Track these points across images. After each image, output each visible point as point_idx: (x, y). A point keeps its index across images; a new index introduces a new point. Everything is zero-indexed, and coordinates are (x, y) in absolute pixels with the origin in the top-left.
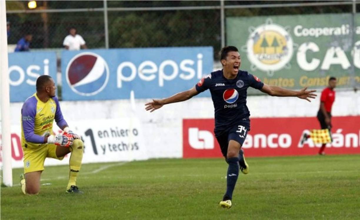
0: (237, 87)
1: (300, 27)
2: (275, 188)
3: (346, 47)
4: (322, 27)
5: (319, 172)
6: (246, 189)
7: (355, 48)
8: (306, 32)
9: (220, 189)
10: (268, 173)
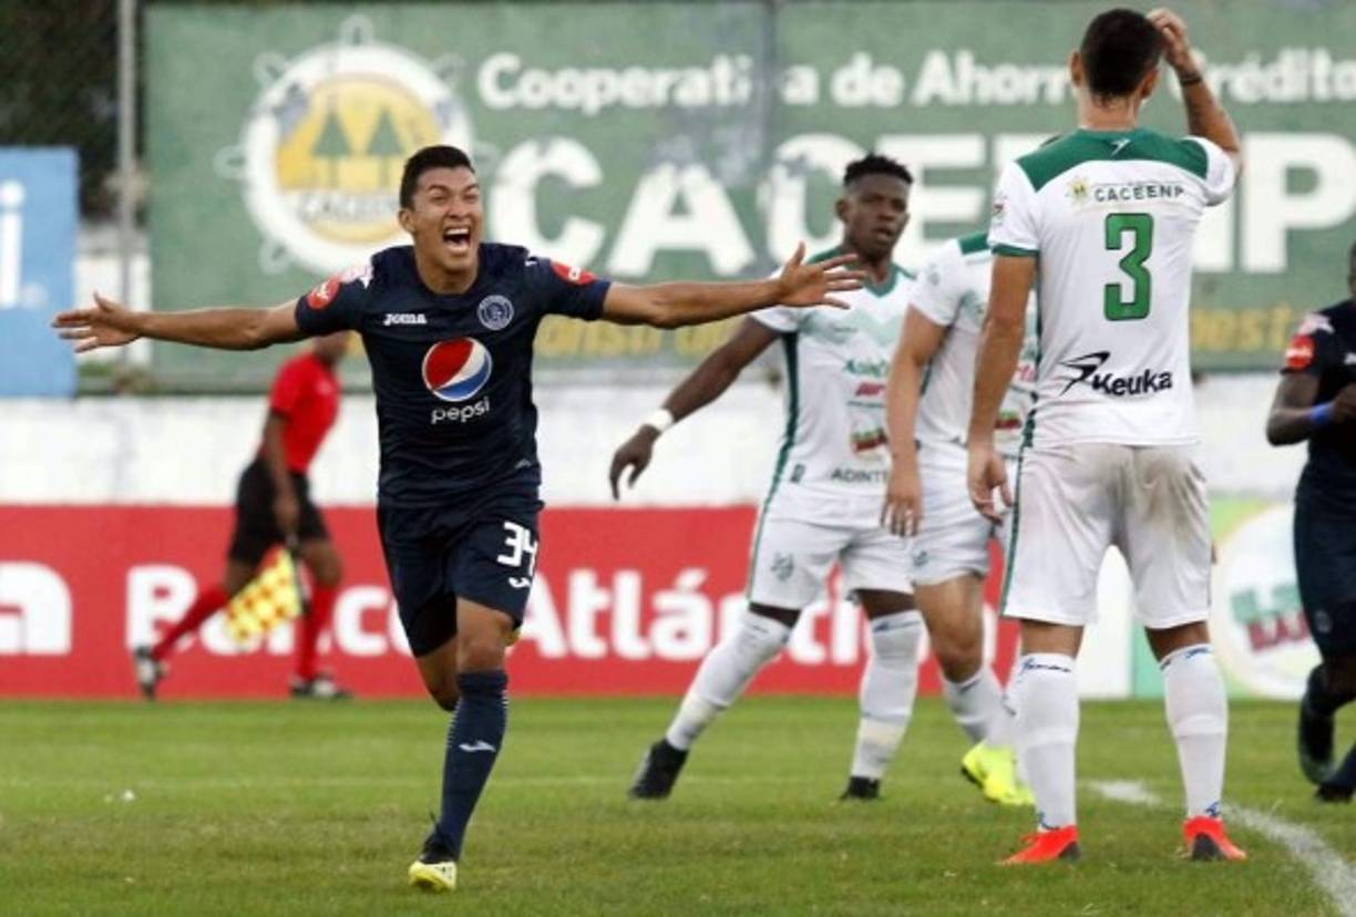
0: (482, 326)
1: (507, 62)
2: (372, 855)
3: (735, 164)
4: (619, 65)
5: (585, 780)
6: (226, 854)
7: (779, 173)
8: (539, 89)
9: (96, 851)
10: (336, 782)
